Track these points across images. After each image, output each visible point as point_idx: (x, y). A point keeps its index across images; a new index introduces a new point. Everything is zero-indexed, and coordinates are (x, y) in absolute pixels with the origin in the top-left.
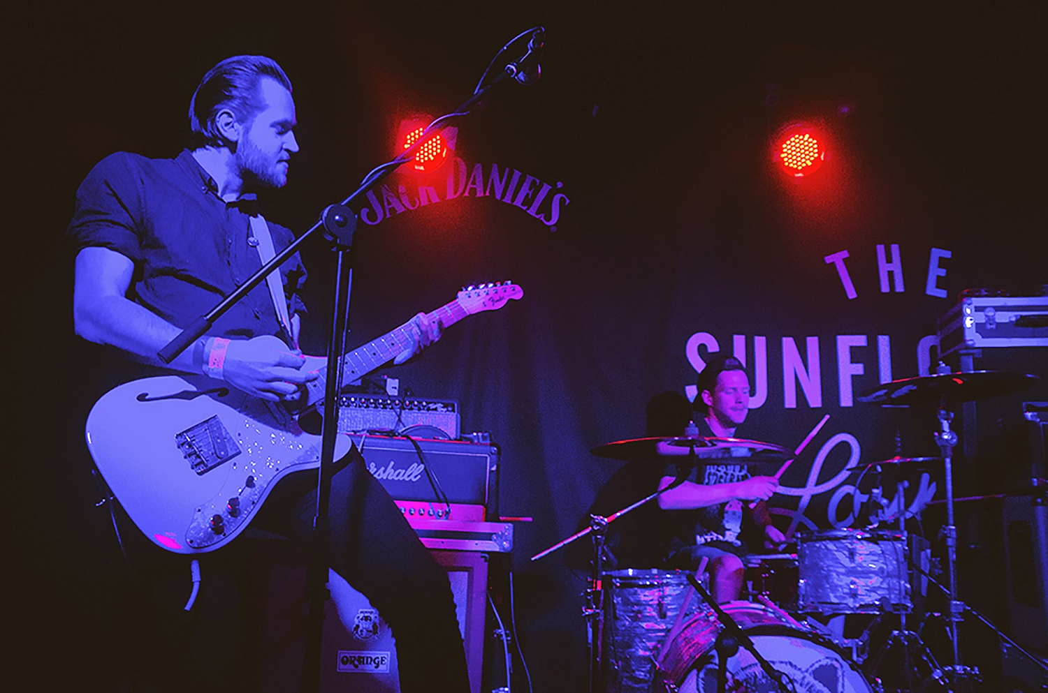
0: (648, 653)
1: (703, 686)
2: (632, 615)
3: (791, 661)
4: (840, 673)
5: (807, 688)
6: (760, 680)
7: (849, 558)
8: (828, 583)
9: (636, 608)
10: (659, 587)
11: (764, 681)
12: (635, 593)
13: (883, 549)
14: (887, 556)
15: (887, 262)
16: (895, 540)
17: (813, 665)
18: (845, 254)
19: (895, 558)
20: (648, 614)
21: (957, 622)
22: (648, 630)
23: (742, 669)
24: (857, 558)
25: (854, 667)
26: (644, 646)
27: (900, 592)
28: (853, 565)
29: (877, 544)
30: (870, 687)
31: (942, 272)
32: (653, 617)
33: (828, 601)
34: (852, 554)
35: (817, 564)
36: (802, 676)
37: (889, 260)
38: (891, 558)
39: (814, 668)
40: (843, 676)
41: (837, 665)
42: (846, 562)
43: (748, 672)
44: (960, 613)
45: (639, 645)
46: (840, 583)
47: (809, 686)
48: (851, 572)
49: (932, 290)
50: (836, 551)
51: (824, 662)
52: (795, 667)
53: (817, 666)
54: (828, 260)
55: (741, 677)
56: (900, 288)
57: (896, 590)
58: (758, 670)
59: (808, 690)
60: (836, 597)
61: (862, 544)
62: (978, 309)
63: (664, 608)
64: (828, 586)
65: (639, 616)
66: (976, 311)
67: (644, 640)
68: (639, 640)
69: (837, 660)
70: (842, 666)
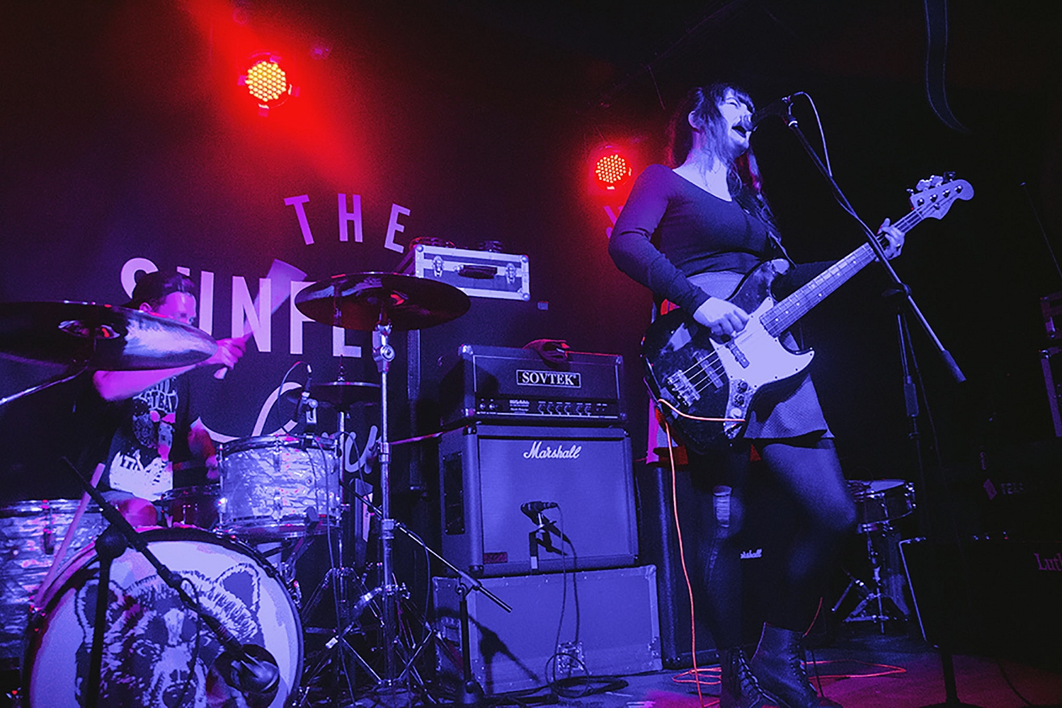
0: (26, 600)
1: (83, 608)
2: (5, 552)
3: (197, 570)
4: (255, 580)
5: (217, 600)
6: (159, 594)
7: (275, 467)
8: (251, 496)
9: (11, 543)
10: (46, 514)
11: (164, 596)
12: (12, 524)
13: (312, 457)
14: (315, 464)
15: (348, 212)
16: (324, 449)
17: (224, 573)
18: (306, 199)
19: (324, 467)
20: (29, 549)
21: (387, 540)
22: (27, 570)
23: (136, 583)
24: (283, 467)
25: (271, 572)
26: (20, 591)
27: (327, 503)
28: (278, 474)
29: (305, 451)
30: (287, 592)
31: (401, 228)
32: (36, 553)
33: (251, 515)
34: (277, 463)
35: (239, 476)
36: (211, 587)
37: (350, 210)
38: (319, 467)
39: (225, 576)
40: (259, 584)
41: (251, 572)
42: (271, 471)
43: (144, 585)
44: (390, 531)
45: (13, 590)
46: (263, 495)
47: (219, 598)
48: (275, 481)
49: (390, 244)
50: (260, 460)
51: (236, 570)
52: (203, 577)
53: (229, 574)
54: (288, 202)
55: (135, 593)
56: (359, 238)
57: (324, 501)
58: (158, 583)
59: (217, 603)
60: (260, 511)
61: (289, 451)
62: (427, 256)
63: (52, 540)
64: (250, 499)
65: (16, 552)
66: (425, 258)
67: (20, 583)
68: (13, 584)
69: (251, 566)
70: (257, 573)
